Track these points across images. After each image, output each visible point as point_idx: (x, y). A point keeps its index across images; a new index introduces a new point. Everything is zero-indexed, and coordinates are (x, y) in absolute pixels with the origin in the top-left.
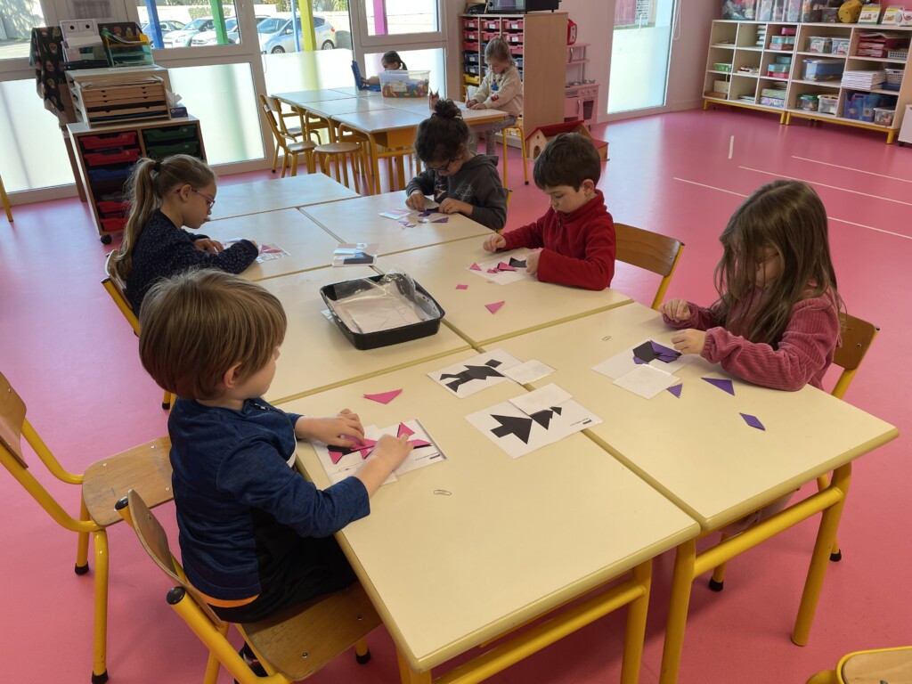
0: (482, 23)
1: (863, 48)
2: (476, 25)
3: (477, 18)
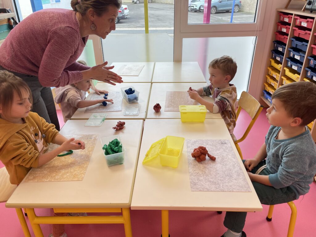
0: (295, 20)
2: (290, 20)
3: (292, 14)
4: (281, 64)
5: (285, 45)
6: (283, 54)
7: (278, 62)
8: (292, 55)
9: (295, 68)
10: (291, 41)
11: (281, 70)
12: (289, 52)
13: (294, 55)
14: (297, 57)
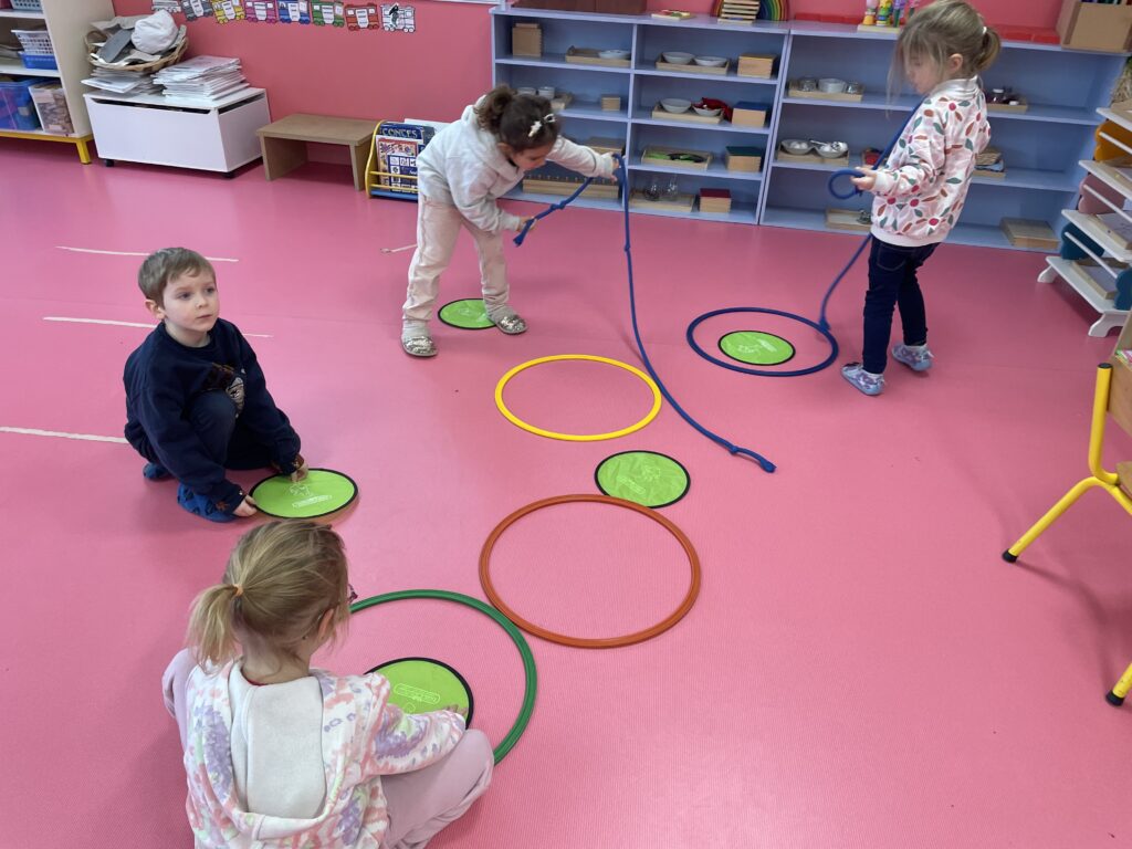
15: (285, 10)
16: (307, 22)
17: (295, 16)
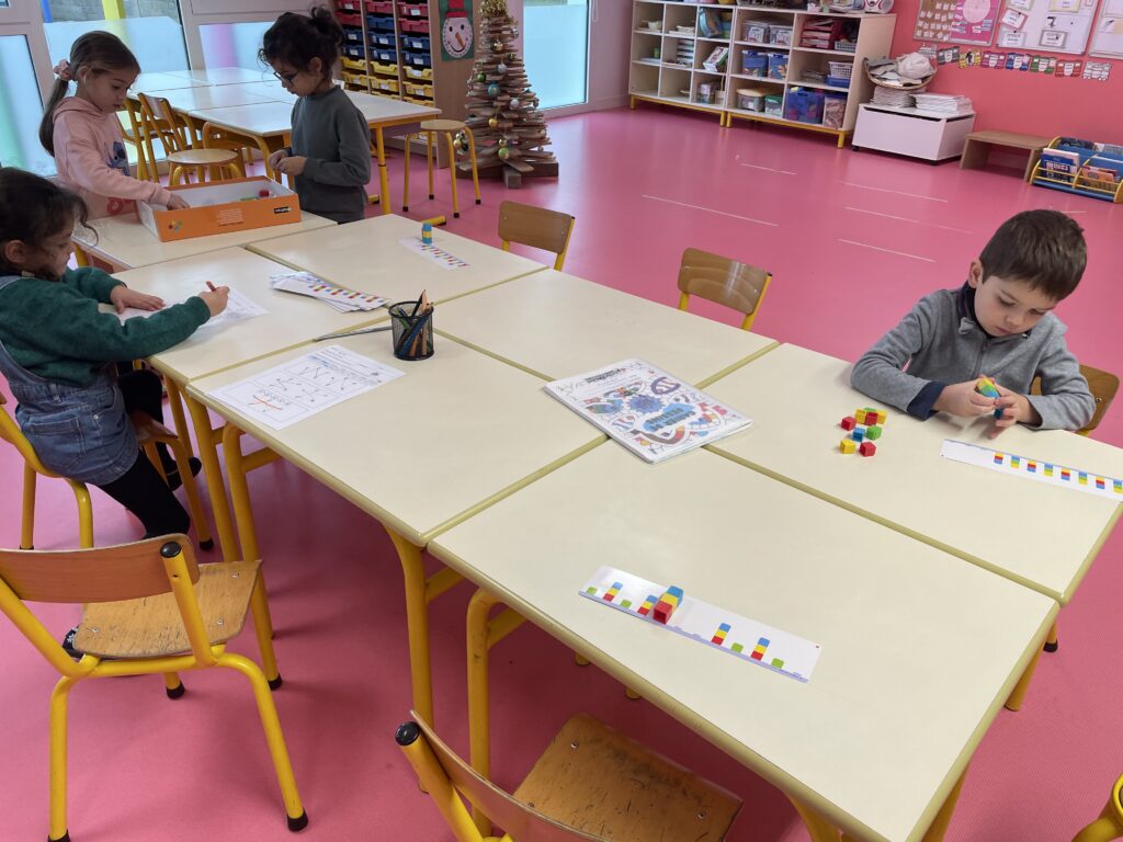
1: (808, 38)
4: (363, 58)
5: (361, 28)
6: (362, 43)
7: (356, 58)
8: (375, 40)
9: (385, 57)
10: (367, 20)
11: (366, 69)
12: (369, 36)
13: (378, 39)
14: (384, 41)
15: (1011, 61)
16: (1025, 69)
17: (1017, 64)
